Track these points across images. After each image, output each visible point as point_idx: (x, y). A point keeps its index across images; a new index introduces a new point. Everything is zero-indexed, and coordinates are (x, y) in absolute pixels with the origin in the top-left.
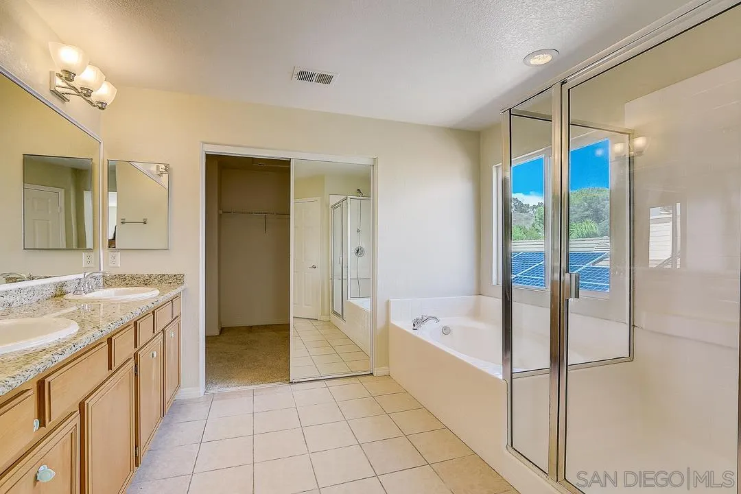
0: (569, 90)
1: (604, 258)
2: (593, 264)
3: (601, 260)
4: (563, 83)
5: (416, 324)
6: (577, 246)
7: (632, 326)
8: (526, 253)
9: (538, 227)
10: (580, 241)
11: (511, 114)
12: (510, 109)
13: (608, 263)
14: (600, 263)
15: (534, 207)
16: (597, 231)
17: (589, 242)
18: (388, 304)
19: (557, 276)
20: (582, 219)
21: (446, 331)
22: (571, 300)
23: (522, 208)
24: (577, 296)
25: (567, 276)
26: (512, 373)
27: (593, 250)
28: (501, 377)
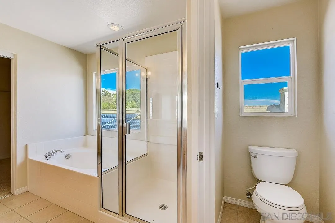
0: (126, 43)
1: (138, 116)
2: (135, 118)
3: (137, 117)
4: (123, 40)
5: (48, 156)
6: (129, 111)
7: (148, 142)
8: (110, 115)
9: (115, 103)
10: (130, 109)
11: (101, 48)
12: (101, 45)
13: (140, 118)
14: (137, 118)
15: (113, 95)
16: (136, 105)
17: (134, 110)
18: (26, 146)
19: (121, 124)
20: (131, 101)
21: (68, 156)
22: (126, 135)
23: (108, 95)
24: (129, 133)
25: (125, 124)
26: (102, 172)
27: (134, 113)
28: (96, 176)
